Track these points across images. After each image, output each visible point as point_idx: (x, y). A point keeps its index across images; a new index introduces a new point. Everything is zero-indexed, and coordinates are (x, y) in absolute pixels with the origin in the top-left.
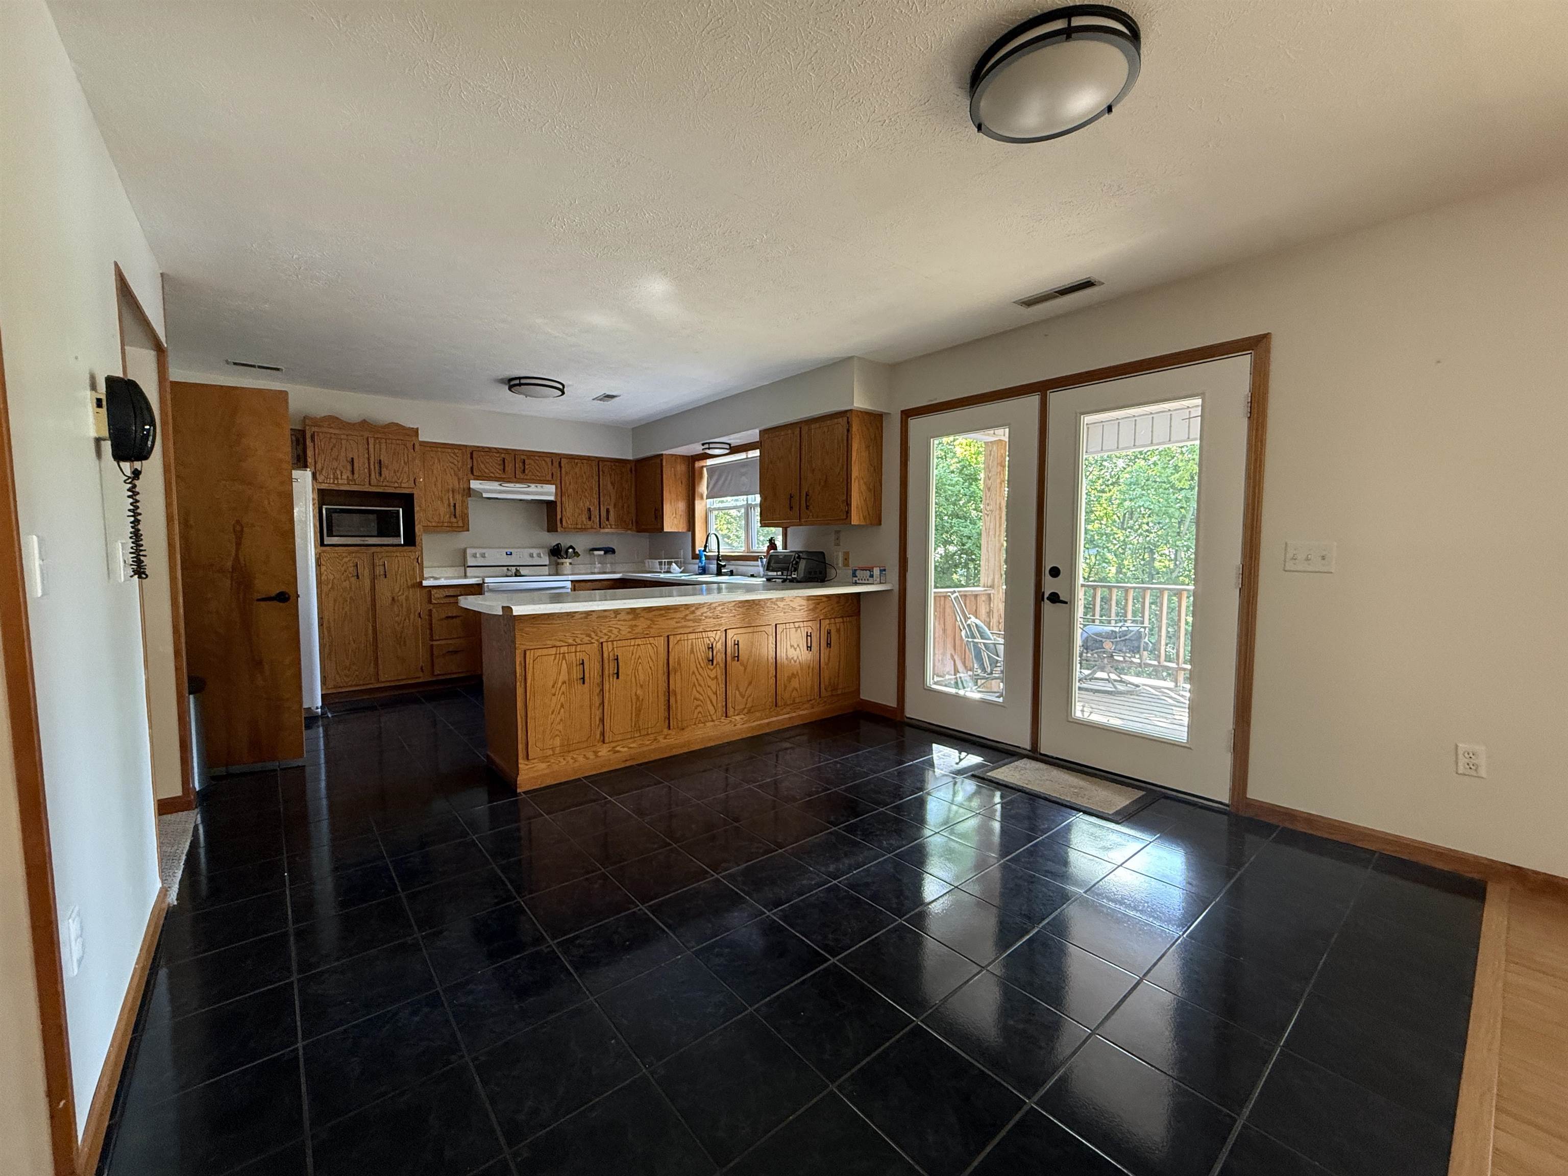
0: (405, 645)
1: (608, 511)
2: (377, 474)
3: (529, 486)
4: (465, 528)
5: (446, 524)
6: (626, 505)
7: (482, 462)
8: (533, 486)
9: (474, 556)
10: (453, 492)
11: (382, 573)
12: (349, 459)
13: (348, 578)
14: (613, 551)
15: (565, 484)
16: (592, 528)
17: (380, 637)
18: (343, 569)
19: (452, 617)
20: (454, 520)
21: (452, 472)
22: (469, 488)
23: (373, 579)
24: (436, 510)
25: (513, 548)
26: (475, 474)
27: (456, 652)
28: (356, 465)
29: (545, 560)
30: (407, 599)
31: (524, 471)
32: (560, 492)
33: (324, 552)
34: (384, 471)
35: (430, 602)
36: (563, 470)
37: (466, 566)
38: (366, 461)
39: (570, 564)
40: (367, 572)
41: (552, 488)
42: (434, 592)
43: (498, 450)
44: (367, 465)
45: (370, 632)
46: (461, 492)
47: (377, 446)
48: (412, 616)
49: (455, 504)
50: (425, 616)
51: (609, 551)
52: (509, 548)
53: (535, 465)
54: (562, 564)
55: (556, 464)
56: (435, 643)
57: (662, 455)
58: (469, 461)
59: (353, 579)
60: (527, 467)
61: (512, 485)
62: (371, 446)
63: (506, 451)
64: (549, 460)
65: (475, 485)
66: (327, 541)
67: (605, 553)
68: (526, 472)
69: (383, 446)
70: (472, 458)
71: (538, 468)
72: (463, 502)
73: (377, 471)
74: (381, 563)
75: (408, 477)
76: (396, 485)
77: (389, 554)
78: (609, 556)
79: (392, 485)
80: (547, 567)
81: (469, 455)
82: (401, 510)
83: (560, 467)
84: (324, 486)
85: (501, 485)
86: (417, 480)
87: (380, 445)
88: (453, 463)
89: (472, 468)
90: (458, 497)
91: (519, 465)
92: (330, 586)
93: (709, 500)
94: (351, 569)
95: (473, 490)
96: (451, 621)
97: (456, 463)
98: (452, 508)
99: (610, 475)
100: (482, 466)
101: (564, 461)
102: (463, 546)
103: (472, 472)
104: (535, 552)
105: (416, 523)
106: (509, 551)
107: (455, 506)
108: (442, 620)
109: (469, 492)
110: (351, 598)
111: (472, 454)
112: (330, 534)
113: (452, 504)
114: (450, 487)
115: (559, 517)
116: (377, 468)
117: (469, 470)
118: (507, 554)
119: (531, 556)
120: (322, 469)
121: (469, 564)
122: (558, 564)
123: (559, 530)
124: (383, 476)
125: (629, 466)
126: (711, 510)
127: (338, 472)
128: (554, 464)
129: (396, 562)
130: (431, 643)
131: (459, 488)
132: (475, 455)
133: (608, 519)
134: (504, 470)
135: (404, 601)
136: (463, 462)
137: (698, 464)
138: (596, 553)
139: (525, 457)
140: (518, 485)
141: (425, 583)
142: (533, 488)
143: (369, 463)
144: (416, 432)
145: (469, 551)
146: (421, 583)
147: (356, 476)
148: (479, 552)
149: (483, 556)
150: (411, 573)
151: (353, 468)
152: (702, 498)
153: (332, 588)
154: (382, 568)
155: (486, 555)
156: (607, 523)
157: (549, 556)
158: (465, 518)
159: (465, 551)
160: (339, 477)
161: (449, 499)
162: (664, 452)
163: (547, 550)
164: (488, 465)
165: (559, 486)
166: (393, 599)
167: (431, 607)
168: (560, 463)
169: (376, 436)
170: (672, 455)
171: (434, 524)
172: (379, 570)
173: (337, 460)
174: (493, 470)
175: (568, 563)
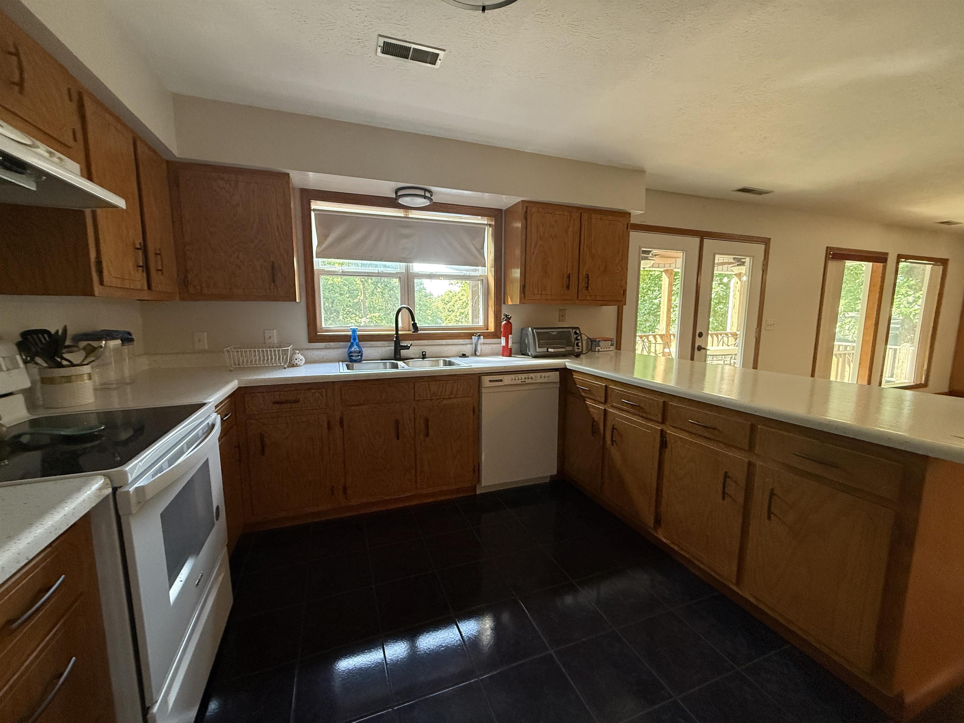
1: (156, 254)
8: (42, 147)
15: (97, 171)
16: (141, 288)
51: (128, 338)
54: (68, 379)
67: (123, 342)
83: (84, 118)
115: (93, 255)
123: (96, 290)
133: (158, 273)
138: (113, 344)
156: (158, 280)
175: (86, 377)
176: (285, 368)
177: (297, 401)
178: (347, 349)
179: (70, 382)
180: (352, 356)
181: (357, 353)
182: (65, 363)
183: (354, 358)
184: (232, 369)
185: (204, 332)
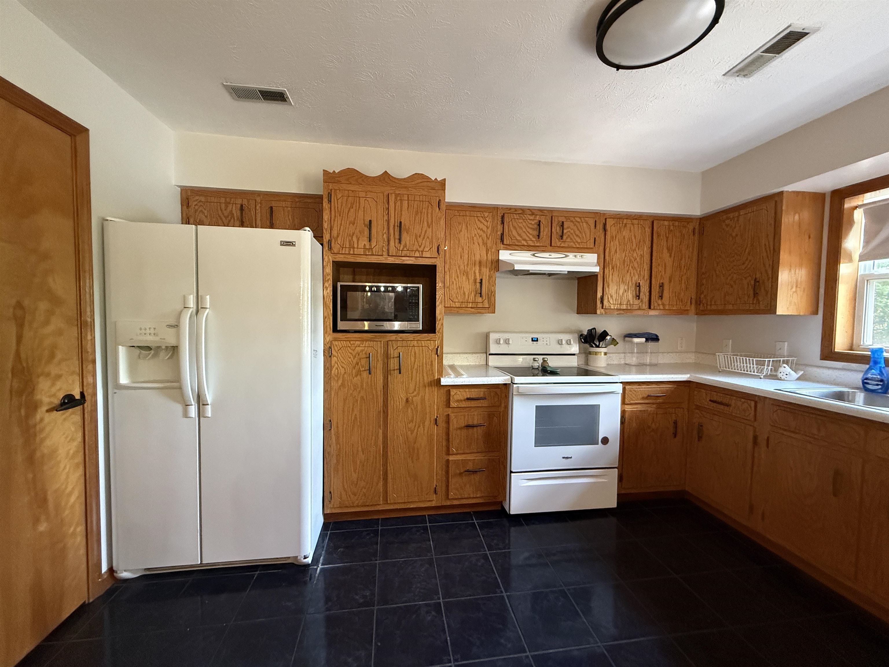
0: (418, 459)
1: (662, 286)
2: (397, 241)
3: (567, 256)
4: (491, 308)
5: (470, 305)
6: (684, 278)
7: (515, 228)
8: (571, 255)
9: (498, 342)
10: (480, 266)
11: (397, 367)
12: (367, 223)
13: (359, 373)
14: (655, 338)
15: (610, 253)
16: (639, 309)
17: (390, 448)
18: (355, 361)
19: (473, 426)
20: (480, 300)
21: (480, 241)
22: (498, 260)
23: (387, 373)
24: (460, 288)
25: (538, 333)
26: (505, 242)
27: (475, 472)
28: (374, 231)
29: (575, 348)
30: (423, 400)
31: (562, 237)
32: (603, 263)
33: (335, 339)
34: (404, 236)
35: (448, 405)
36: (608, 234)
37: (487, 353)
38: (386, 224)
39: (605, 354)
40: (380, 365)
41: (592, 258)
42: (453, 392)
43: (532, 211)
44: (385, 230)
45: (381, 438)
46: (489, 265)
47: (399, 203)
48: (427, 423)
49: (481, 280)
50: (442, 424)
51: (653, 338)
52: (535, 332)
53: (575, 228)
54: (596, 353)
55: (600, 226)
56: (451, 458)
57: (782, 193)
58: (500, 227)
59: (365, 374)
60: (565, 231)
61: (546, 255)
62: (392, 203)
63: (542, 211)
64: (591, 222)
65: (505, 255)
66: (341, 325)
67: (647, 340)
68: (565, 237)
69: (405, 203)
70: (503, 223)
71: (577, 232)
72: (490, 277)
73: (397, 237)
74: (396, 355)
75: (431, 242)
76: (417, 254)
77: (404, 343)
78: (651, 344)
79: (412, 254)
80: (576, 357)
81: (500, 219)
82: (421, 285)
83: (605, 230)
84: (340, 258)
85: (534, 255)
86: (442, 247)
87: (401, 203)
88: (482, 230)
89: (502, 235)
90: (486, 271)
91: (556, 229)
92: (340, 382)
93: (862, 263)
94: (363, 362)
95: (502, 261)
96: (470, 430)
97: (485, 229)
98: (478, 285)
99: (667, 238)
100: (514, 233)
101: (610, 222)
102: (486, 330)
103: (502, 240)
104: (564, 337)
105: (437, 303)
106: (535, 336)
107: (481, 283)
108: (461, 429)
109: (496, 265)
110: (362, 398)
111: (503, 217)
112: (344, 318)
113: (478, 281)
114: (478, 258)
115: (599, 295)
116: (397, 234)
117: (499, 237)
118: (533, 340)
119: (560, 342)
120: (338, 236)
121: (492, 352)
122: (590, 353)
123: (598, 312)
124: (403, 243)
125: (691, 227)
126: (867, 279)
127: (355, 239)
128: (598, 227)
129: (413, 353)
130: (447, 457)
131: (487, 259)
132: (506, 220)
133: (661, 297)
134: (539, 236)
135: (419, 403)
136: (493, 228)
137: (849, 204)
138: (636, 340)
139: (563, 219)
140: (554, 255)
141: (444, 381)
142: (571, 257)
143: (388, 229)
144: (442, 184)
145: (493, 337)
146: (439, 381)
147: (374, 244)
148: (503, 336)
149: (507, 342)
150: (429, 367)
151: (370, 234)
152: (850, 259)
153: (343, 385)
154: (396, 360)
155: (511, 342)
156: (660, 302)
157: (579, 343)
158: (491, 296)
159: (487, 337)
160: (356, 246)
161: (475, 273)
162: (786, 189)
163: (576, 336)
164: (520, 232)
165: (602, 256)
166: (407, 400)
167: (449, 411)
168: (605, 225)
169: (397, 192)
170: (797, 193)
171: (458, 305)
172: (393, 364)
173: (354, 224)
174: (525, 237)
175: (603, 354)
176: (761, 378)
177: (728, 405)
178: (863, 374)
179: (596, 355)
180: (868, 383)
181: (878, 381)
182: (594, 346)
183: (870, 387)
184: (721, 370)
185: (730, 339)
